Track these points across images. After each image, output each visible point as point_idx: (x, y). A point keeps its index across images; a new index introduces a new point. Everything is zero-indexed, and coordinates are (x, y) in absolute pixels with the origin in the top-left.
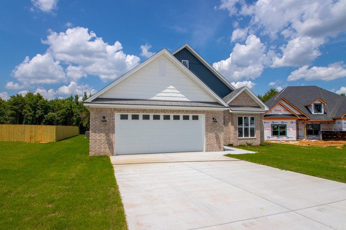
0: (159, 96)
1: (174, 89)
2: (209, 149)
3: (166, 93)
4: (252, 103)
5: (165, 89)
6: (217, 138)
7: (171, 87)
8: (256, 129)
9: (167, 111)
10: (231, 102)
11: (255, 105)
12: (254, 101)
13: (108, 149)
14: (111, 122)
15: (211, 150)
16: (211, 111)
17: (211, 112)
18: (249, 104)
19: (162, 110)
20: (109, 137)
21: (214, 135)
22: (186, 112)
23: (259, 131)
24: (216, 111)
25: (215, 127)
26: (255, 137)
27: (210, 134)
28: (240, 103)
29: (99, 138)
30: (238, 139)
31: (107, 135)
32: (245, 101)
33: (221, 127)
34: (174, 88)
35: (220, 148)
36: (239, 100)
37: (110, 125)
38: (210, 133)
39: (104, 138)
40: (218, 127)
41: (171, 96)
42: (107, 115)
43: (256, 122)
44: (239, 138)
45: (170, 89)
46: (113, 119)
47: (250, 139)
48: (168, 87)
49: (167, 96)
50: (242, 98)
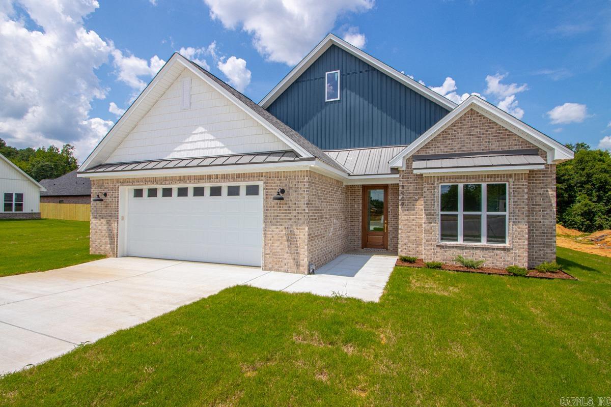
0: (180, 151)
1: (205, 132)
2: (270, 266)
3: (191, 142)
4: (504, 143)
5: (190, 134)
6: (291, 238)
7: (201, 129)
8: (509, 219)
9: (188, 178)
10: (426, 146)
11: (515, 148)
12: (511, 134)
13: (109, 246)
14: (113, 202)
15: (276, 268)
16: (278, 172)
17: (277, 175)
18: (493, 147)
19: (180, 177)
20: (110, 225)
21: (282, 231)
22: (222, 178)
23: (524, 228)
24: (290, 172)
25: (286, 213)
26: (507, 245)
27: (273, 228)
28: (458, 146)
29: (100, 227)
30: (438, 246)
31: (108, 222)
32: (476, 140)
33: (301, 213)
34: (203, 130)
35: (298, 265)
36: (453, 139)
37: (112, 206)
38: (273, 225)
39: (105, 227)
40: (295, 213)
41: (200, 149)
42: (109, 190)
43: (510, 199)
44: (444, 243)
45: (197, 134)
46: (115, 197)
47: (484, 249)
48: (195, 130)
49: (192, 150)
50: (464, 133)
